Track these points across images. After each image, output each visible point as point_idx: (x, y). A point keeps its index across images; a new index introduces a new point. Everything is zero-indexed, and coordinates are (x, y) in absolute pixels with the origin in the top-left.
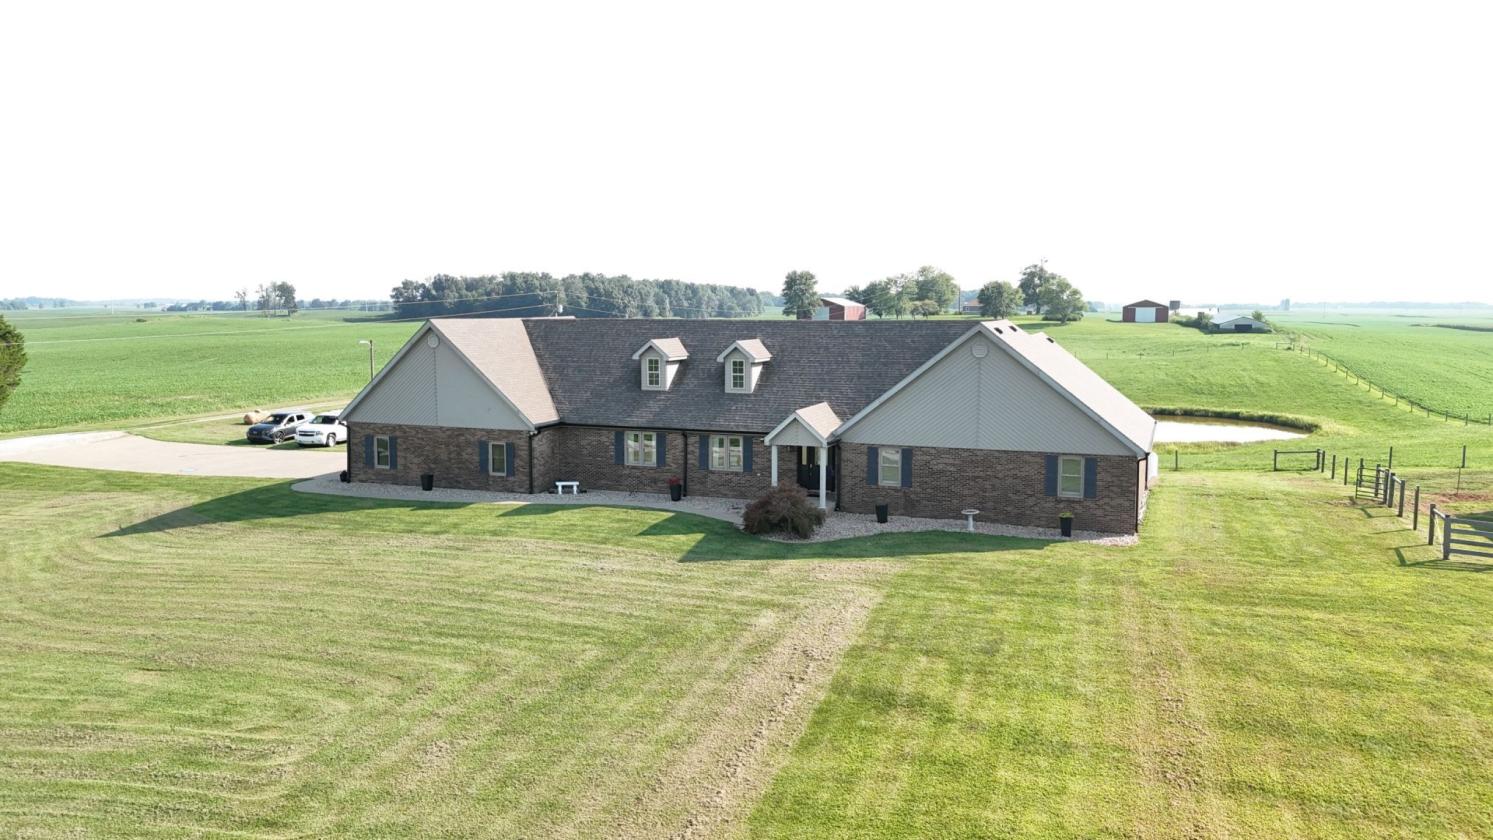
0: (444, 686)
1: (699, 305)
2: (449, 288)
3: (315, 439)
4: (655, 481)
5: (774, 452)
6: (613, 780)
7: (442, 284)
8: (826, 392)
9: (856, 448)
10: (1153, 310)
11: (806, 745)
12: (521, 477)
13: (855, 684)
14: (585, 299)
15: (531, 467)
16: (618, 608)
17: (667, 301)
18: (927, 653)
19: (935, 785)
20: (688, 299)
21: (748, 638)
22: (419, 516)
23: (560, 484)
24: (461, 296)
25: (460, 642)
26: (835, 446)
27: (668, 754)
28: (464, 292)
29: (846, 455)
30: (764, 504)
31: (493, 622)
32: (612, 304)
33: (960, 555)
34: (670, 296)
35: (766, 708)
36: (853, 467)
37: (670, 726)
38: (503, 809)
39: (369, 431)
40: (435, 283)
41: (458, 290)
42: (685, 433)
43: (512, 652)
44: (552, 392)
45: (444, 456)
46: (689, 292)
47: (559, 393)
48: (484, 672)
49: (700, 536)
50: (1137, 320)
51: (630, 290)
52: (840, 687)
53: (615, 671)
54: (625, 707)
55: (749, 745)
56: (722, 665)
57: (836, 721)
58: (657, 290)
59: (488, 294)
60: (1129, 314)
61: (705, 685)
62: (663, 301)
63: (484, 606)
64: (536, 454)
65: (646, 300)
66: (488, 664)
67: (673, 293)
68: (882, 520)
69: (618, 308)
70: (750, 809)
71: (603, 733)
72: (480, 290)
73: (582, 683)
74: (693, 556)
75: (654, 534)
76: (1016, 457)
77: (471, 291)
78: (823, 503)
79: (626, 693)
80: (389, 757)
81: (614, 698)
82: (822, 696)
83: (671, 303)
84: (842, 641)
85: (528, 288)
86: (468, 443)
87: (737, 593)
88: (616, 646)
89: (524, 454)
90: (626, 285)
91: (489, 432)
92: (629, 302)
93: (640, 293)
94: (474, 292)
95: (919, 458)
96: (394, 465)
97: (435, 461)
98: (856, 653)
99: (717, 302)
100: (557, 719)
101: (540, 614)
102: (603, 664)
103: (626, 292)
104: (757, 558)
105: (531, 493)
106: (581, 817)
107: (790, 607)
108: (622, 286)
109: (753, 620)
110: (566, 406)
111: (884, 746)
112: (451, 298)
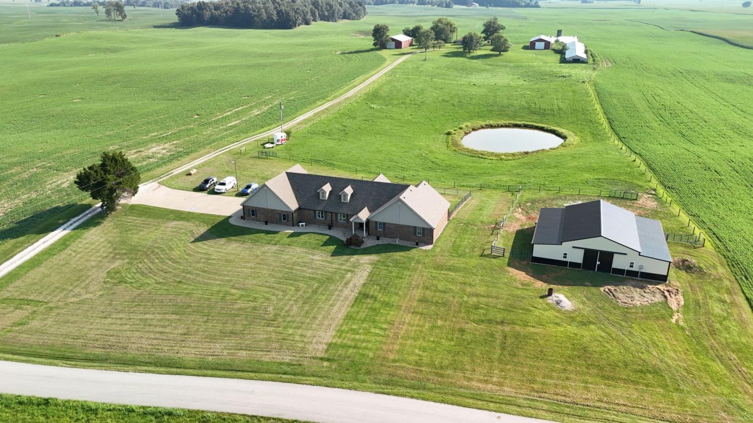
0: (291, 293)
1: (333, 12)
2: (205, 9)
3: (221, 191)
4: (324, 223)
5: (353, 223)
6: (323, 313)
7: (201, 6)
8: (366, 204)
9: (372, 222)
10: (544, 43)
11: (353, 306)
12: (290, 222)
13: (362, 293)
14: (275, 15)
15: (293, 220)
16: (320, 272)
17: (317, 13)
18: (377, 285)
19: (371, 313)
20: (327, 11)
21: (345, 281)
22: (268, 237)
23: (300, 224)
24: (212, 13)
25: (291, 282)
26: (368, 221)
27: (331, 308)
28: (213, 11)
29: (370, 223)
30: (351, 238)
31: (296, 276)
32: (289, 19)
33: (391, 253)
34: (318, 10)
35: (346, 298)
36: (372, 226)
37: (331, 302)
38: (307, 318)
39: (249, 208)
40: (198, 6)
41: (210, 10)
42: (332, 213)
43: (301, 284)
44: (296, 197)
45: (270, 216)
46: (328, 7)
47: (298, 198)
48: (297, 290)
49: (335, 246)
50: (536, 48)
51: (298, 11)
52: (360, 293)
53: (321, 289)
54: (323, 298)
55: (344, 306)
56: (340, 288)
57: (358, 301)
58: (311, 6)
59: (226, 12)
60: (532, 46)
61: (337, 293)
62: (315, 13)
63: (293, 271)
64: (294, 217)
65: (307, 15)
66: (298, 288)
67: (320, 8)
68: (378, 239)
69: (293, 21)
70: (343, 318)
71: (321, 303)
72: (222, 10)
73: (315, 292)
74: (334, 254)
75: (325, 246)
76: (408, 227)
77: (217, 11)
78: (365, 234)
79: (323, 295)
80: (286, 308)
81: (321, 296)
82: (356, 295)
83: (319, 13)
84: (362, 282)
85: (246, 9)
86: (277, 213)
87: (344, 267)
88: (321, 282)
89: (291, 217)
90: (296, 8)
91: (282, 211)
92: (298, 17)
93: (303, 12)
94: (218, 11)
95: (386, 225)
96: (256, 217)
97: (268, 217)
98: (364, 285)
99: (343, 11)
100: (312, 300)
101: (304, 274)
102: (318, 287)
103: (296, 12)
104: (348, 255)
105: (293, 226)
106: (319, 319)
107: (354, 271)
108: (294, 9)
109: (346, 276)
110: (300, 203)
111: (365, 306)
112: (207, 14)
